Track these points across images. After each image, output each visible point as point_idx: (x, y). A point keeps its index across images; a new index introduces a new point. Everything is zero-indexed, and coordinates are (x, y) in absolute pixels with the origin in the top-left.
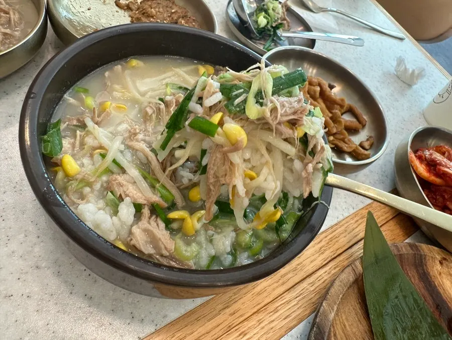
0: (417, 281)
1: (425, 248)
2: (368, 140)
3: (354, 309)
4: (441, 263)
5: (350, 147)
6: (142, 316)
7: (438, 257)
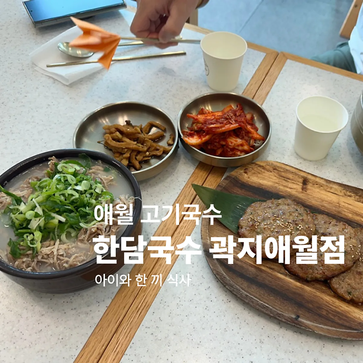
0: (240, 191)
1: (234, 173)
2: (170, 138)
3: (218, 230)
4: (246, 173)
5: (161, 151)
6: (103, 299)
7: (242, 171)
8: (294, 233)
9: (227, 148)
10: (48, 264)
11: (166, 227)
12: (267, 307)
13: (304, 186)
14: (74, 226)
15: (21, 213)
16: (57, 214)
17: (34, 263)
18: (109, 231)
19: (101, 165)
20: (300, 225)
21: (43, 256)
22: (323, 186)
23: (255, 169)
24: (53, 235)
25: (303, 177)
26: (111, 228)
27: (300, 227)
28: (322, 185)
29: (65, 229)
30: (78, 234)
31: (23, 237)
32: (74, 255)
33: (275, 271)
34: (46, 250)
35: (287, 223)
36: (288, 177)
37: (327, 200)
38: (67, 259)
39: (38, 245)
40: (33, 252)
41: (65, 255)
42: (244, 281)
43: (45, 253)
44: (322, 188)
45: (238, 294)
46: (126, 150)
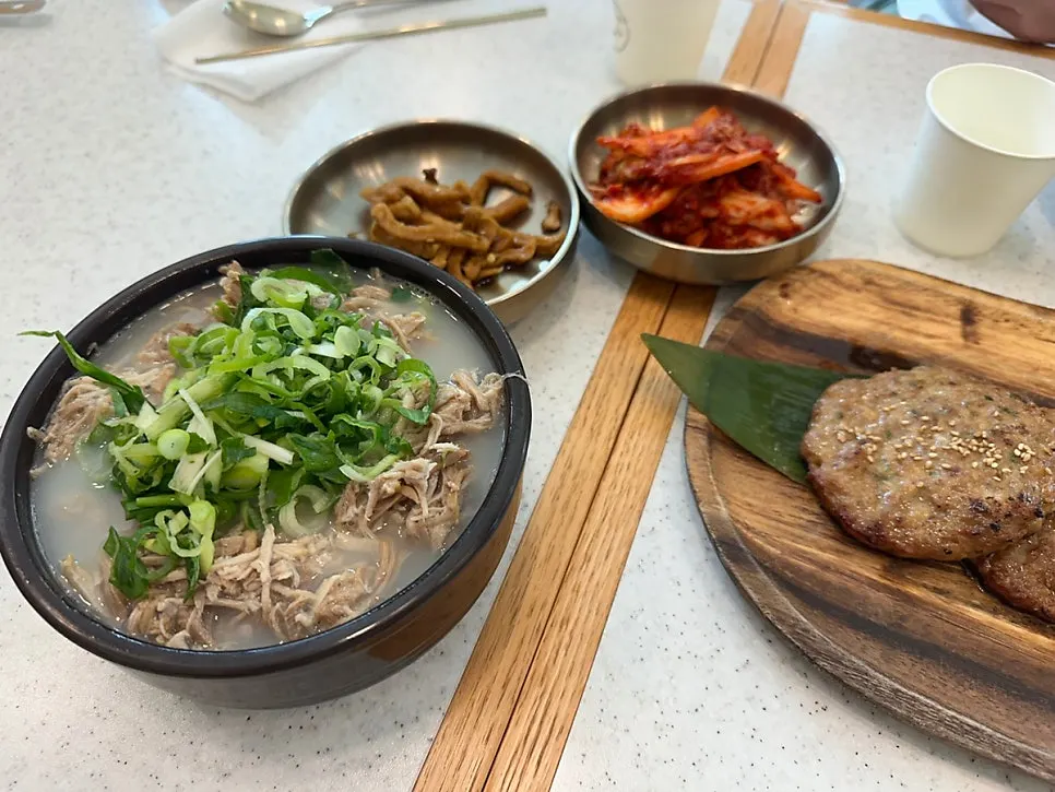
0: (777, 350)
1: (750, 299)
2: (549, 211)
3: (740, 473)
4: (785, 296)
5: (530, 248)
6: (413, 714)
7: (775, 292)
8: (1007, 473)
9: (723, 229)
10: (240, 617)
11: (574, 468)
12: (977, 729)
13: (969, 329)
14: (322, 476)
15: (144, 439)
16: (262, 438)
17: (193, 614)
18: (437, 490)
19: (381, 281)
20: (1021, 446)
21: (223, 587)
22: (1025, 323)
23: (812, 285)
24: (251, 510)
25: (960, 301)
26: (445, 479)
27: (1024, 451)
28: (1022, 322)
29: (293, 488)
30: (334, 505)
31: (153, 524)
32: (328, 577)
33: (956, 598)
34: (232, 567)
35: (975, 442)
36: (913, 303)
37: (1048, 366)
38: (303, 595)
39: (204, 549)
40: (190, 573)
41: (297, 580)
42: (866, 638)
43: (231, 577)
44: (1023, 330)
45: (866, 686)
46: (436, 247)
